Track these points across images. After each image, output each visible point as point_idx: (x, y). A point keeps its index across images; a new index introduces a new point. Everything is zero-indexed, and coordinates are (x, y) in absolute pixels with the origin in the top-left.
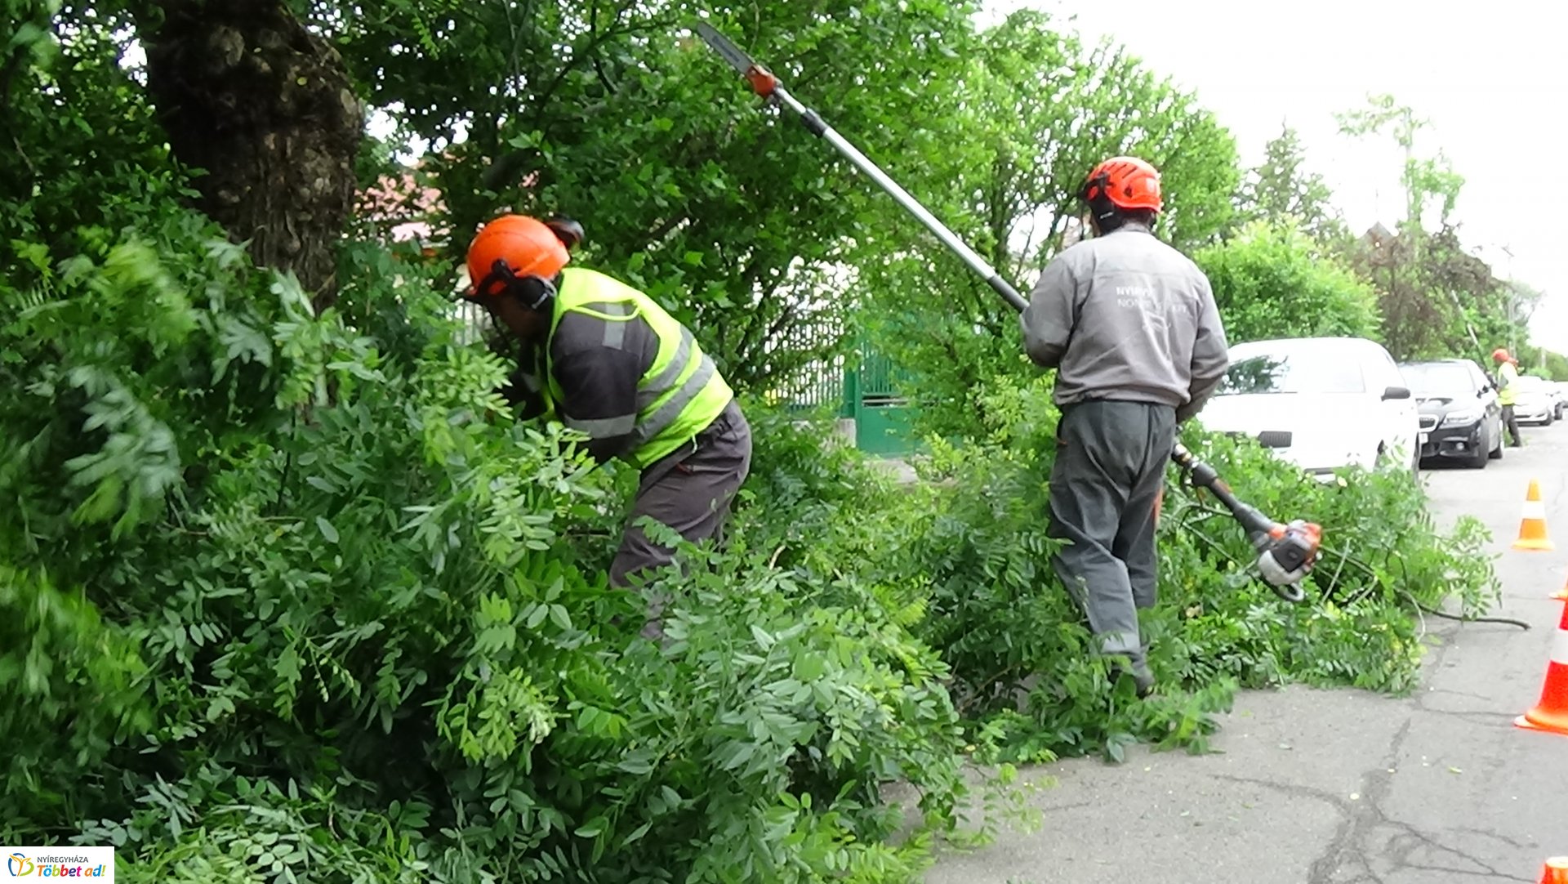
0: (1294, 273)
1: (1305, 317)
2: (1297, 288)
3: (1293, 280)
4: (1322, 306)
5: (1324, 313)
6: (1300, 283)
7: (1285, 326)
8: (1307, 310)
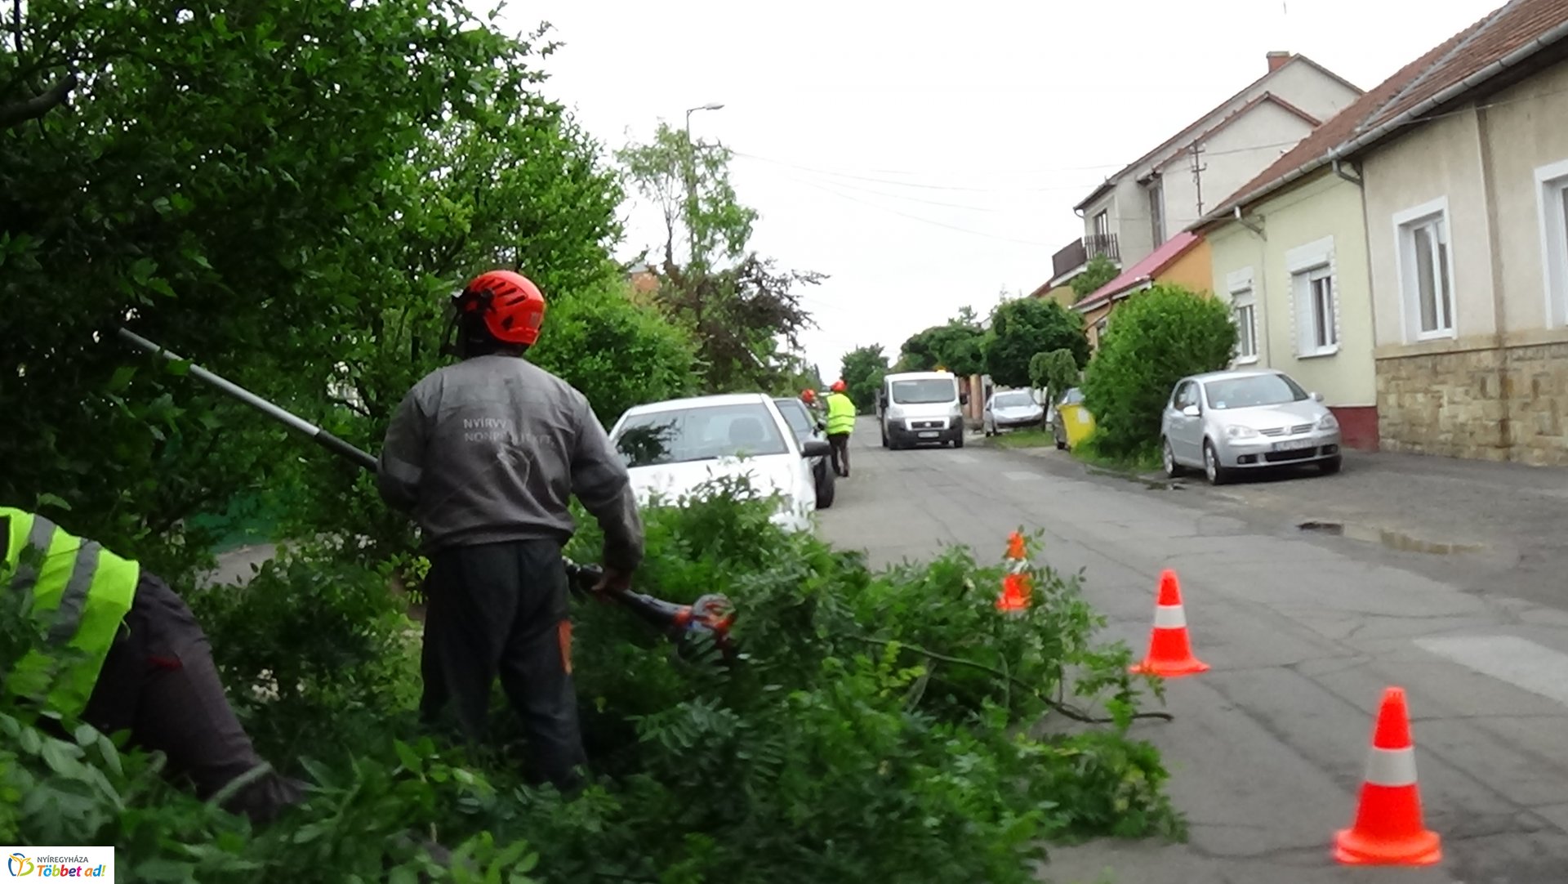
0: (623, 322)
1: (637, 367)
2: (629, 337)
3: (623, 329)
4: (651, 354)
5: (655, 362)
6: (631, 332)
7: (620, 378)
8: (638, 360)
